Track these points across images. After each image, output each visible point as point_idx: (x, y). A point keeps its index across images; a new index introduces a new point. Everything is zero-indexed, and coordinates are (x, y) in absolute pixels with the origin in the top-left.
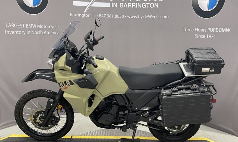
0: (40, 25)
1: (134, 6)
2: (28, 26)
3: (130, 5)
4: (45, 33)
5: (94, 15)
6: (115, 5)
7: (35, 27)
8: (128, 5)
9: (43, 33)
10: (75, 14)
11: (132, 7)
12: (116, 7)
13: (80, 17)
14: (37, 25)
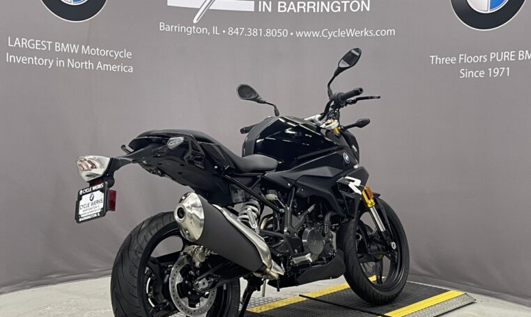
0: (88, 47)
1: (312, 9)
2: (60, 47)
3: (303, 7)
4: (99, 68)
6: (266, 6)
7: (76, 52)
8: (299, 7)
9: (95, 66)
13: (184, 34)
14: (80, 48)
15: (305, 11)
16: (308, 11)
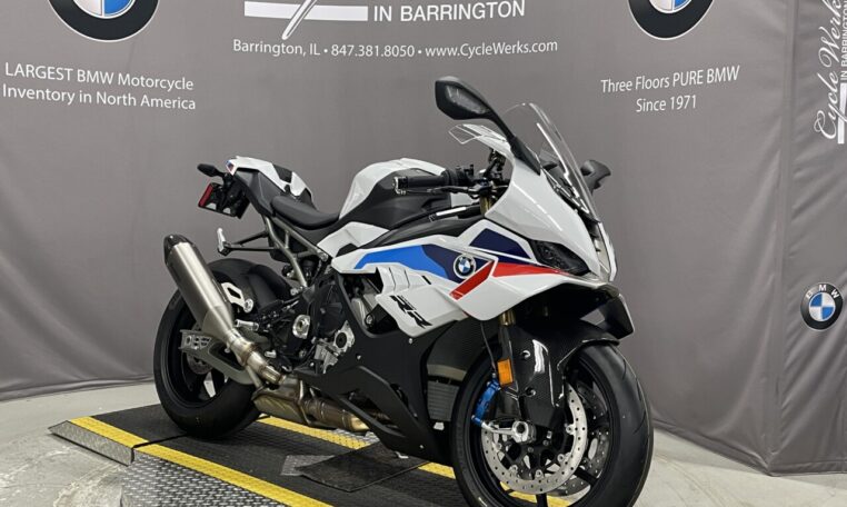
0: (128, 75)
1: (448, 15)
3: (435, 13)
4: (145, 104)
5: (313, 49)
6: (384, 13)
8: (429, 13)
9: (139, 101)
10: (251, 45)
11: (439, 17)
12: (389, 19)
13: (269, 55)
14: (116, 77)
15: (437, 19)
16: (442, 19)
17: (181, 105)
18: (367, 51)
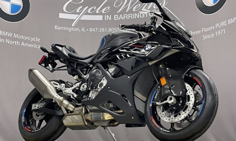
0: (17, 35)
1: (131, 17)
2: (3, 33)
3: (127, 17)
4: (23, 45)
5: (83, 29)
6: (108, 17)
7: (11, 36)
8: (124, 17)
9: (21, 44)
10: (61, 28)
11: (128, 18)
12: (110, 19)
13: (67, 31)
14: (13, 35)
15: (127, 19)
16: (129, 18)
17: (35, 46)
18: (102, 30)
